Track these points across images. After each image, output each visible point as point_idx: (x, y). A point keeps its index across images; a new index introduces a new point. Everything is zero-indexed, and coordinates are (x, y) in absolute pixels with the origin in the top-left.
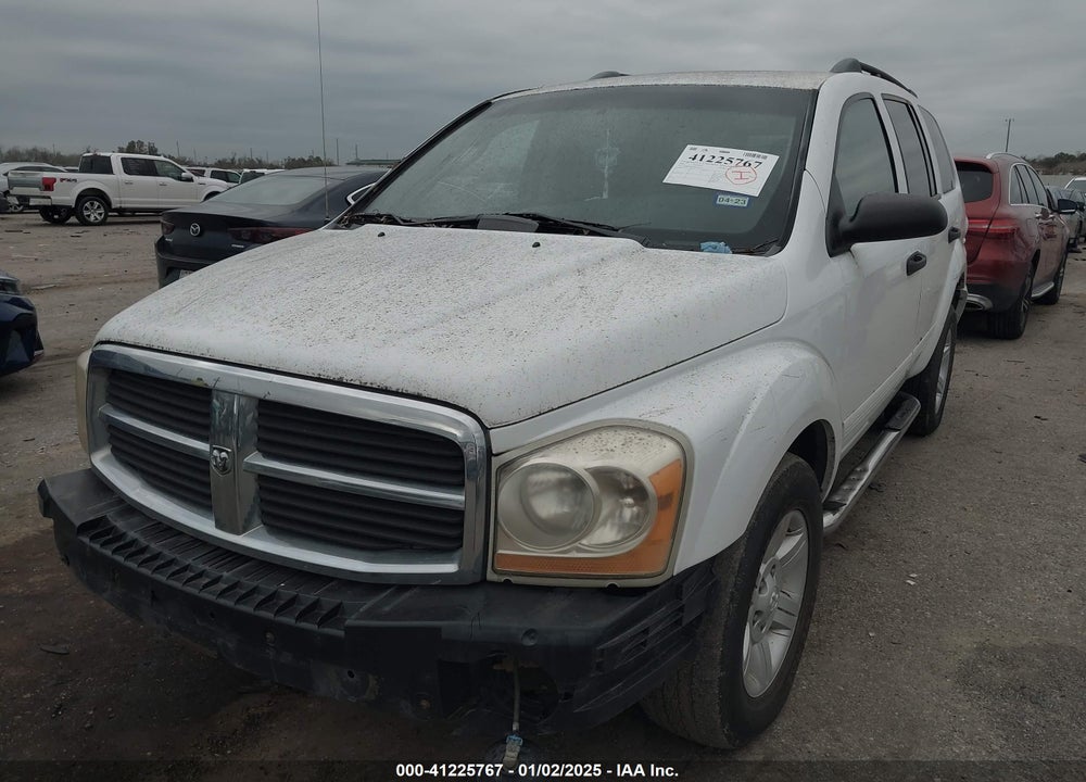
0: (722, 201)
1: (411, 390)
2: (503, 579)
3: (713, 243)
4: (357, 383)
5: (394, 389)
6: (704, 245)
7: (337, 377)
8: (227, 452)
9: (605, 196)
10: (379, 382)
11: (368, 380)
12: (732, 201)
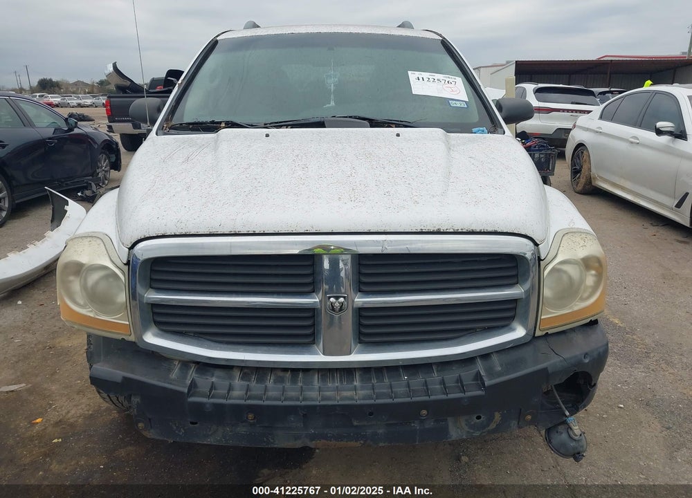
0: (453, 104)
1: (490, 229)
2: (544, 333)
3: (481, 129)
4: (452, 230)
5: (478, 231)
6: (474, 130)
7: (435, 229)
8: (344, 297)
9: (332, 103)
10: (466, 228)
11: (458, 227)
12: (458, 104)
